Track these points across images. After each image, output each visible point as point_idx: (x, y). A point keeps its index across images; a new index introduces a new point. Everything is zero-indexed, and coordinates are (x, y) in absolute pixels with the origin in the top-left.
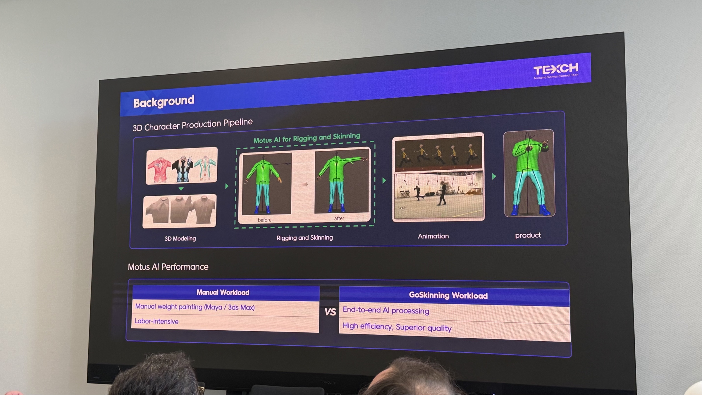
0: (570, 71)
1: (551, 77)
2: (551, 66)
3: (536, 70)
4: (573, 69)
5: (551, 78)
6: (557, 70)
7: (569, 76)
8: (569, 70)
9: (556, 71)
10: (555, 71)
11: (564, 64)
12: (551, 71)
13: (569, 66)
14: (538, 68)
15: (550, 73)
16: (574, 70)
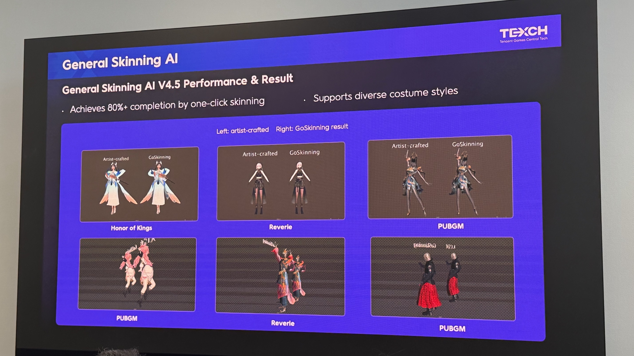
2: (519, 28)
3: (502, 32)
4: (541, 32)
5: (518, 42)
8: (537, 33)
9: (523, 35)
11: (532, 26)
12: (519, 34)
13: (537, 28)
14: (504, 31)
15: (518, 36)
16: (543, 33)
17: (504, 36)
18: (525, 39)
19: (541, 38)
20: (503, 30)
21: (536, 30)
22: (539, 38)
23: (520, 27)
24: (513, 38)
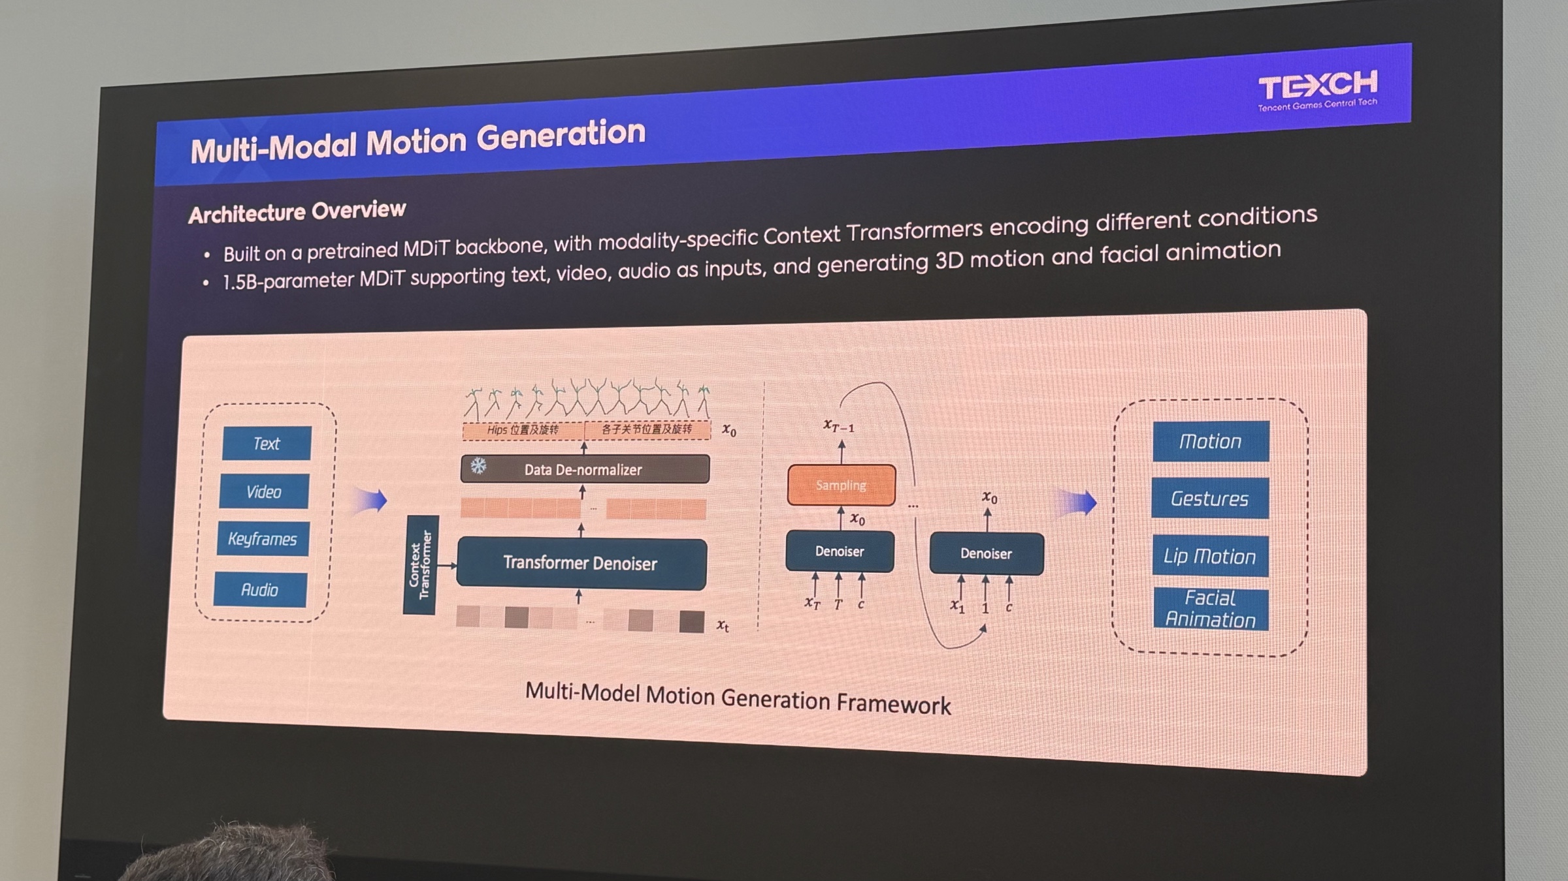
0: (1355, 92)
2: (1305, 76)
3: (1265, 85)
4: (1362, 87)
5: (1304, 109)
6: (1320, 87)
8: (1353, 88)
9: (1318, 89)
10: (1318, 87)
11: (1340, 71)
12: (1305, 90)
13: (1353, 77)
14: (1269, 82)
15: (1303, 95)
17: (1270, 95)
18: (1321, 103)
19: (1360, 100)
20: (1270, 79)
21: (1350, 81)
22: (1357, 100)
23: (1307, 74)
24: (1291, 101)
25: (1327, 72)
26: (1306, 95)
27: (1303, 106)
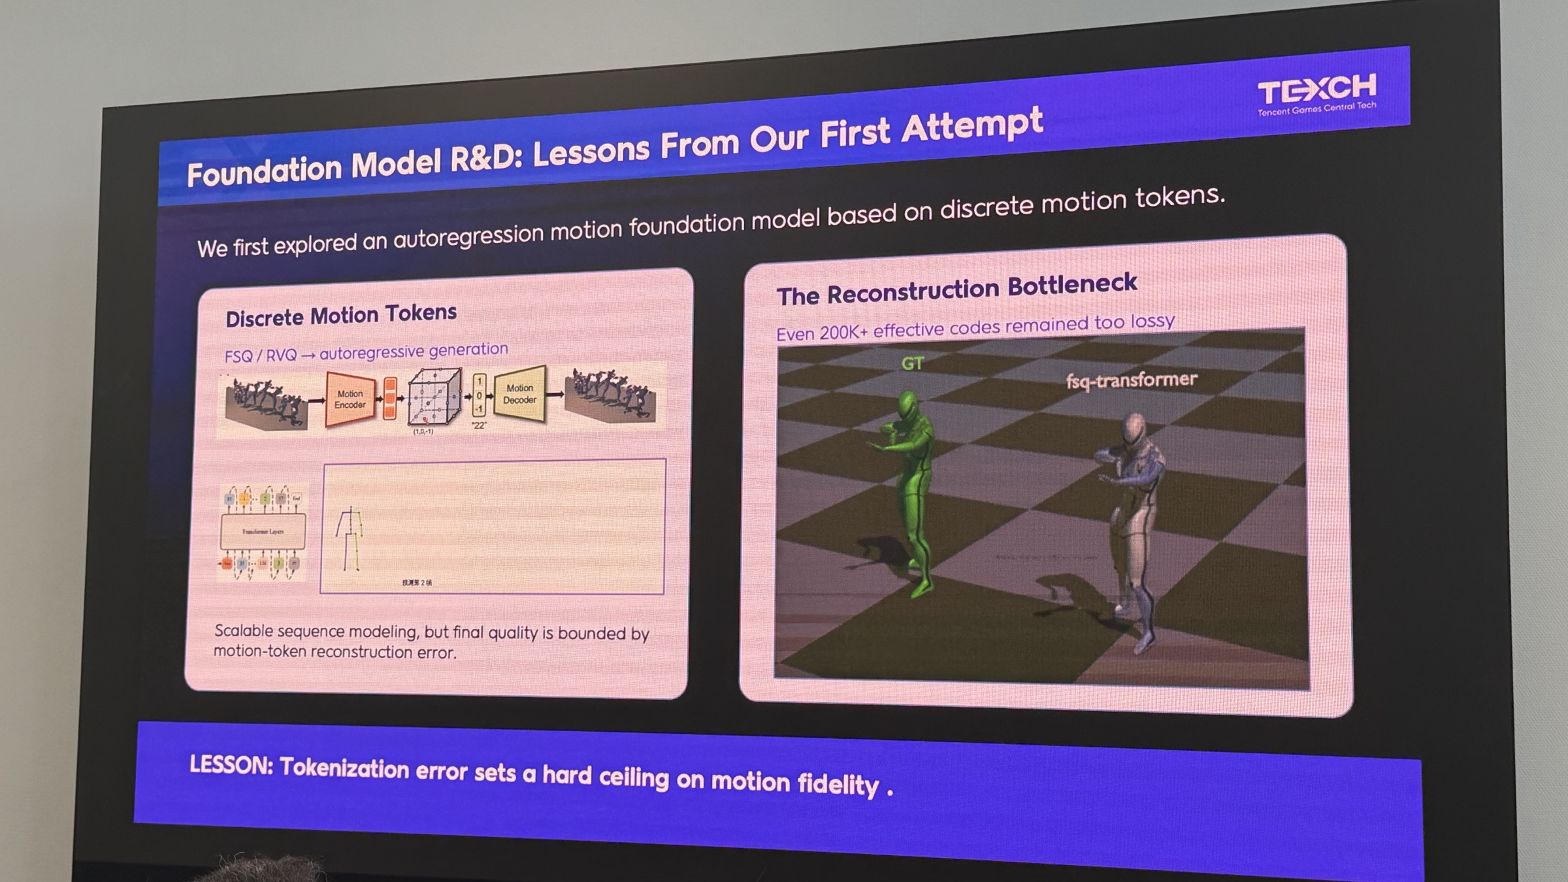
0: (1354, 96)
1: (1303, 111)
2: (1304, 80)
3: (1264, 90)
4: (1361, 90)
5: (1304, 114)
6: (1319, 91)
7: (1352, 107)
8: (1351, 93)
9: (1317, 94)
10: (1316, 92)
11: (1338, 75)
12: (1305, 95)
14: (1268, 87)
15: (1301, 100)
16: (1365, 92)
17: (1269, 100)
18: (1320, 108)
20: (1267, 83)
21: (1348, 85)
22: (1356, 104)
23: (1307, 78)
24: (1291, 105)
25: (1326, 77)
26: (1304, 100)
27: (1302, 111)
